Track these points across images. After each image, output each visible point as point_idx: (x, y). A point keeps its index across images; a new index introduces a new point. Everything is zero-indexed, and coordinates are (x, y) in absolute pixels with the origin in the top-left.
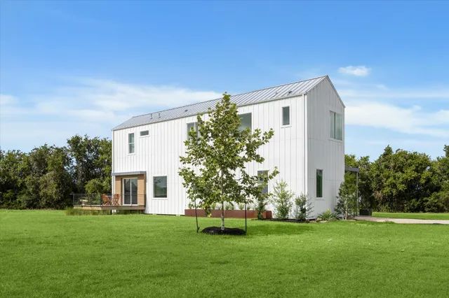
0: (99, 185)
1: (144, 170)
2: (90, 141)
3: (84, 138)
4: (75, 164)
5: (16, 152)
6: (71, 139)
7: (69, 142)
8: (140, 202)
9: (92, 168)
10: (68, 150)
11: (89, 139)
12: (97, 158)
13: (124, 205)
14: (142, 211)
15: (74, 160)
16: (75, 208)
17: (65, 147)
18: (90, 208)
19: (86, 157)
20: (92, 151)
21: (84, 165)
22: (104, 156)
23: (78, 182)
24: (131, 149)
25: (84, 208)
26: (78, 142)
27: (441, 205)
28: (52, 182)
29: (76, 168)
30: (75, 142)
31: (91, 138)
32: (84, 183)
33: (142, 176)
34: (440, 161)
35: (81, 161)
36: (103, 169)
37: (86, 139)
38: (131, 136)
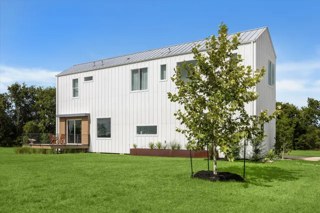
0: (35, 126)
1: (88, 113)
2: (27, 89)
3: (22, 86)
4: (14, 108)
6: (11, 87)
7: (9, 89)
8: (84, 141)
9: (29, 112)
10: (9, 96)
11: (26, 87)
12: (33, 103)
13: (68, 144)
14: (86, 150)
15: (14, 104)
16: (24, 146)
17: (6, 94)
18: (40, 147)
19: (23, 102)
20: (29, 97)
21: (22, 108)
22: (40, 102)
23: (16, 123)
24: (75, 93)
25: (33, 147)
26: (17, 89)
27: (307, 144)
29: (15, 111)
30: (14, 89)
31: (28, 86)
32: (22, 125)
33: (86, 117)
34: (304, 110)
35: (20, 105)
36: (39, 112)
37: (24, 87)
38: (75, 81)
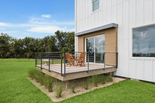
0: (67, 49)
4: (58, 42)
5: (39, 39)
7: (55, 33)
10: (56, 36)
15: (58, 40)
19: (62, 39)
20: (64, 37)
21: (61, 42)
28: (50, 48)
30: (58, 33)
37: (62, 32)
